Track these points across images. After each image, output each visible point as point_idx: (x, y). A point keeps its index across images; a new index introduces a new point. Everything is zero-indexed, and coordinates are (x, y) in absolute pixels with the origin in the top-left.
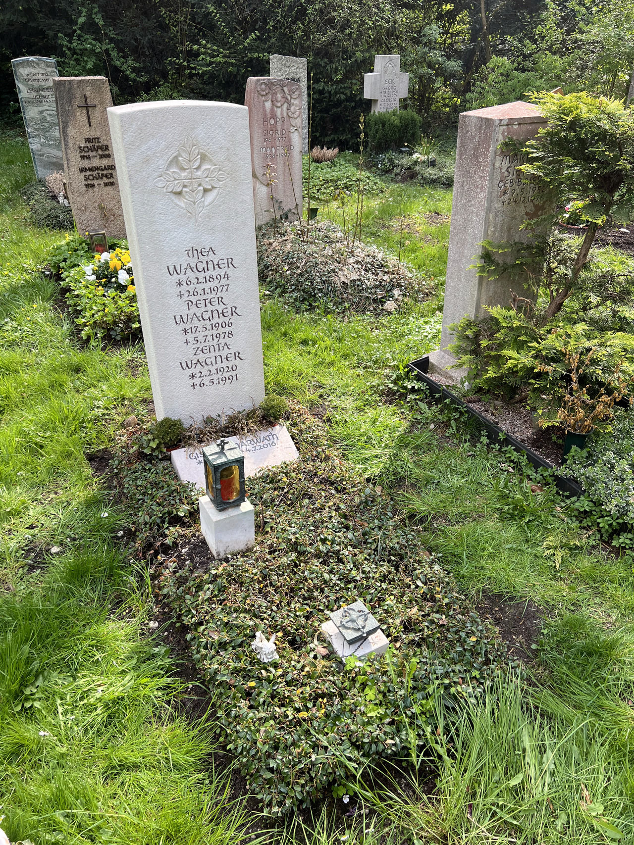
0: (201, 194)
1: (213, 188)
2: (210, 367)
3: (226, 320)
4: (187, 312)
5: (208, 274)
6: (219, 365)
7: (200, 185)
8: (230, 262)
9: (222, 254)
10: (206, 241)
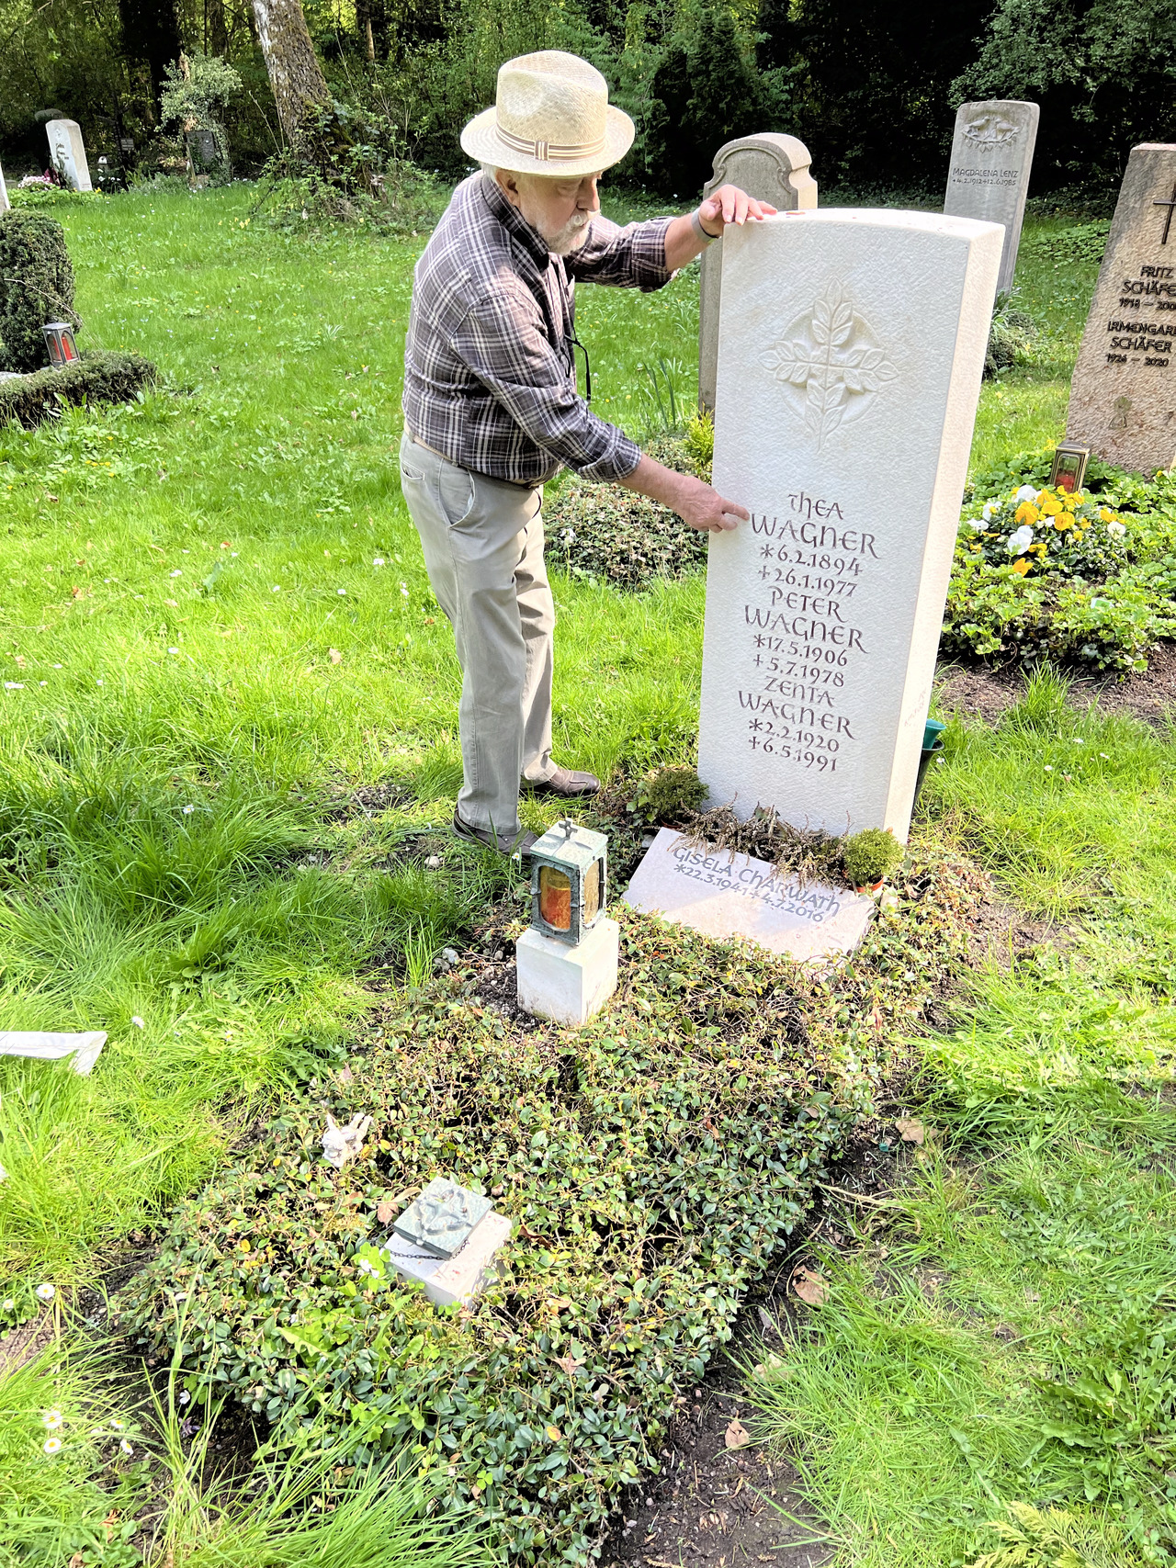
0: (838, 398)
3: (838, 650)
4: (770, 608)
7: (841, 379)
8: (868, 543)
9: (853, 522)
10: (829, 491)
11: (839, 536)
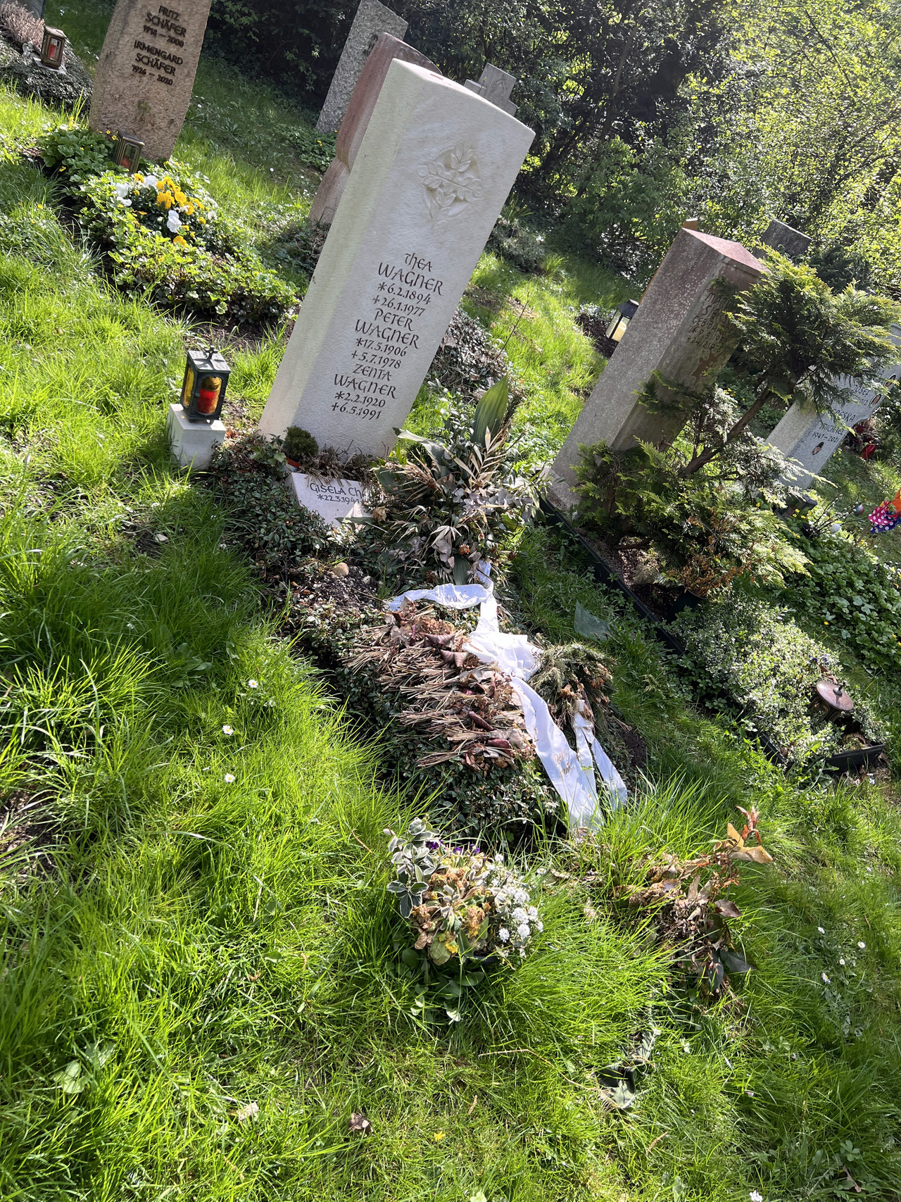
0: (451, 201)
1: (465, 200)
2: (360, 392)
3: (402, 346)
4: (373, 321)
5: (412, 289)
6: (370, 394)
7: (455, 192)
8: (438, 287)
9: (436, 274)
10: (429, 254)
11: (425, 281)
